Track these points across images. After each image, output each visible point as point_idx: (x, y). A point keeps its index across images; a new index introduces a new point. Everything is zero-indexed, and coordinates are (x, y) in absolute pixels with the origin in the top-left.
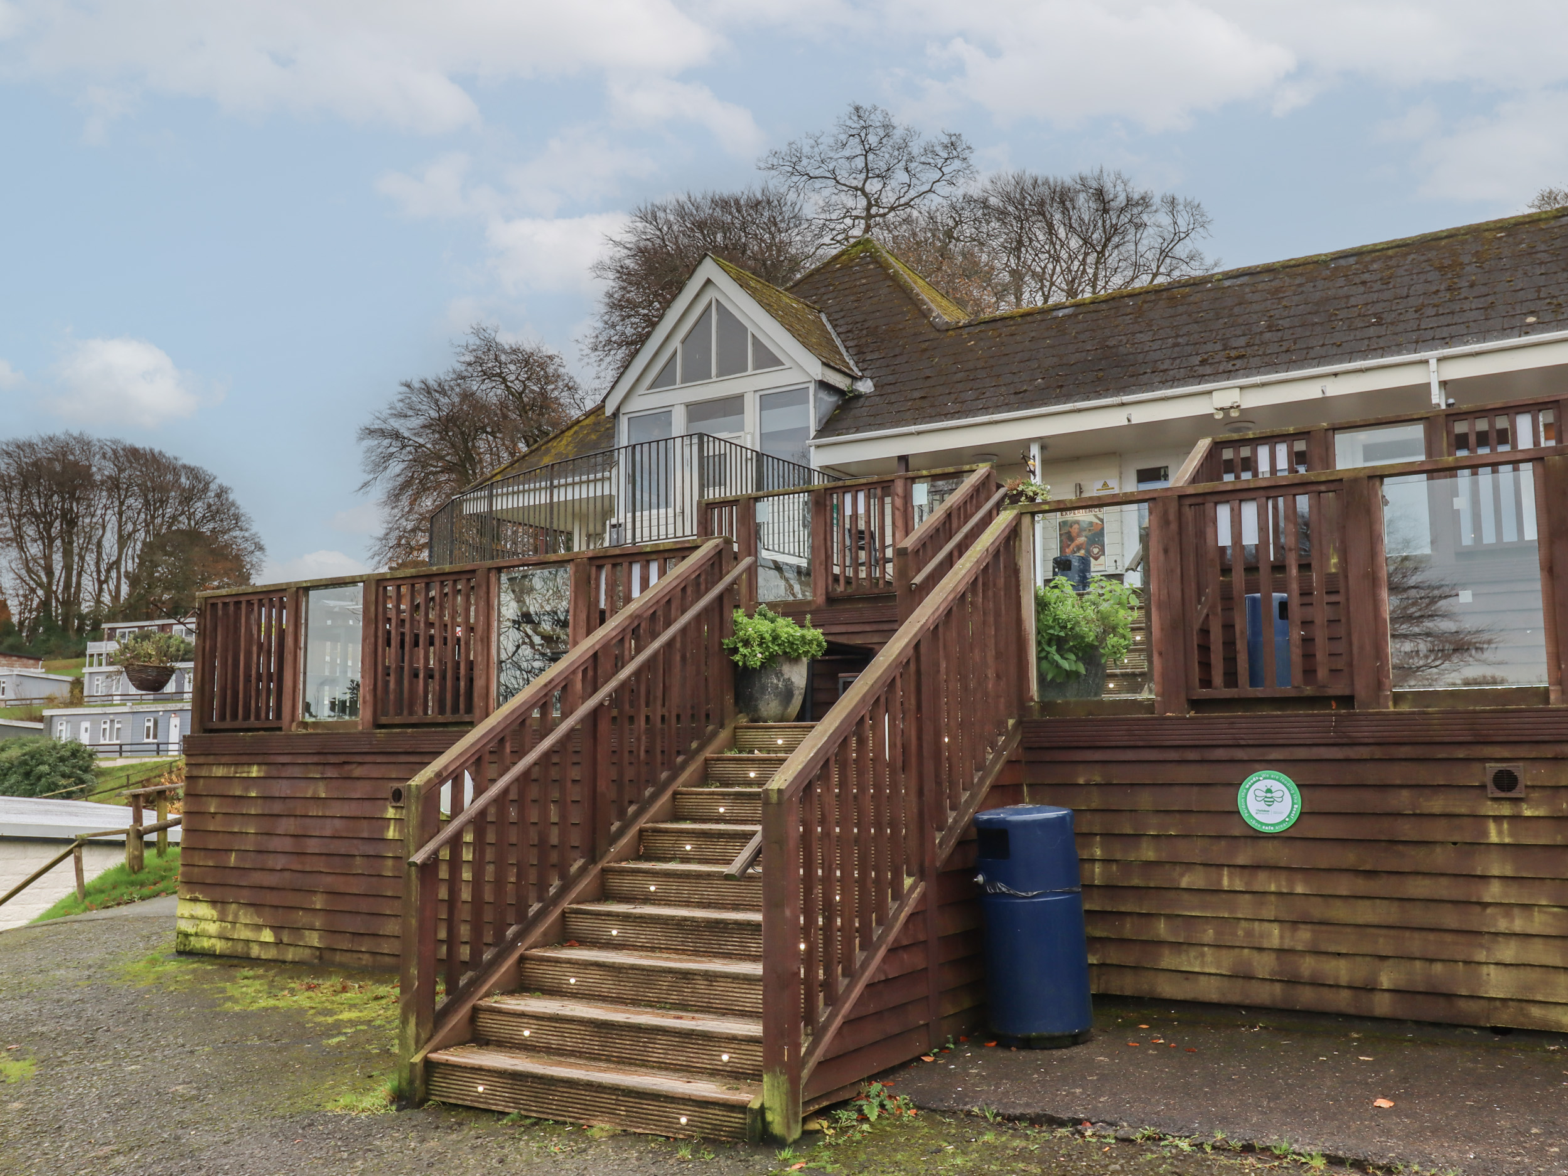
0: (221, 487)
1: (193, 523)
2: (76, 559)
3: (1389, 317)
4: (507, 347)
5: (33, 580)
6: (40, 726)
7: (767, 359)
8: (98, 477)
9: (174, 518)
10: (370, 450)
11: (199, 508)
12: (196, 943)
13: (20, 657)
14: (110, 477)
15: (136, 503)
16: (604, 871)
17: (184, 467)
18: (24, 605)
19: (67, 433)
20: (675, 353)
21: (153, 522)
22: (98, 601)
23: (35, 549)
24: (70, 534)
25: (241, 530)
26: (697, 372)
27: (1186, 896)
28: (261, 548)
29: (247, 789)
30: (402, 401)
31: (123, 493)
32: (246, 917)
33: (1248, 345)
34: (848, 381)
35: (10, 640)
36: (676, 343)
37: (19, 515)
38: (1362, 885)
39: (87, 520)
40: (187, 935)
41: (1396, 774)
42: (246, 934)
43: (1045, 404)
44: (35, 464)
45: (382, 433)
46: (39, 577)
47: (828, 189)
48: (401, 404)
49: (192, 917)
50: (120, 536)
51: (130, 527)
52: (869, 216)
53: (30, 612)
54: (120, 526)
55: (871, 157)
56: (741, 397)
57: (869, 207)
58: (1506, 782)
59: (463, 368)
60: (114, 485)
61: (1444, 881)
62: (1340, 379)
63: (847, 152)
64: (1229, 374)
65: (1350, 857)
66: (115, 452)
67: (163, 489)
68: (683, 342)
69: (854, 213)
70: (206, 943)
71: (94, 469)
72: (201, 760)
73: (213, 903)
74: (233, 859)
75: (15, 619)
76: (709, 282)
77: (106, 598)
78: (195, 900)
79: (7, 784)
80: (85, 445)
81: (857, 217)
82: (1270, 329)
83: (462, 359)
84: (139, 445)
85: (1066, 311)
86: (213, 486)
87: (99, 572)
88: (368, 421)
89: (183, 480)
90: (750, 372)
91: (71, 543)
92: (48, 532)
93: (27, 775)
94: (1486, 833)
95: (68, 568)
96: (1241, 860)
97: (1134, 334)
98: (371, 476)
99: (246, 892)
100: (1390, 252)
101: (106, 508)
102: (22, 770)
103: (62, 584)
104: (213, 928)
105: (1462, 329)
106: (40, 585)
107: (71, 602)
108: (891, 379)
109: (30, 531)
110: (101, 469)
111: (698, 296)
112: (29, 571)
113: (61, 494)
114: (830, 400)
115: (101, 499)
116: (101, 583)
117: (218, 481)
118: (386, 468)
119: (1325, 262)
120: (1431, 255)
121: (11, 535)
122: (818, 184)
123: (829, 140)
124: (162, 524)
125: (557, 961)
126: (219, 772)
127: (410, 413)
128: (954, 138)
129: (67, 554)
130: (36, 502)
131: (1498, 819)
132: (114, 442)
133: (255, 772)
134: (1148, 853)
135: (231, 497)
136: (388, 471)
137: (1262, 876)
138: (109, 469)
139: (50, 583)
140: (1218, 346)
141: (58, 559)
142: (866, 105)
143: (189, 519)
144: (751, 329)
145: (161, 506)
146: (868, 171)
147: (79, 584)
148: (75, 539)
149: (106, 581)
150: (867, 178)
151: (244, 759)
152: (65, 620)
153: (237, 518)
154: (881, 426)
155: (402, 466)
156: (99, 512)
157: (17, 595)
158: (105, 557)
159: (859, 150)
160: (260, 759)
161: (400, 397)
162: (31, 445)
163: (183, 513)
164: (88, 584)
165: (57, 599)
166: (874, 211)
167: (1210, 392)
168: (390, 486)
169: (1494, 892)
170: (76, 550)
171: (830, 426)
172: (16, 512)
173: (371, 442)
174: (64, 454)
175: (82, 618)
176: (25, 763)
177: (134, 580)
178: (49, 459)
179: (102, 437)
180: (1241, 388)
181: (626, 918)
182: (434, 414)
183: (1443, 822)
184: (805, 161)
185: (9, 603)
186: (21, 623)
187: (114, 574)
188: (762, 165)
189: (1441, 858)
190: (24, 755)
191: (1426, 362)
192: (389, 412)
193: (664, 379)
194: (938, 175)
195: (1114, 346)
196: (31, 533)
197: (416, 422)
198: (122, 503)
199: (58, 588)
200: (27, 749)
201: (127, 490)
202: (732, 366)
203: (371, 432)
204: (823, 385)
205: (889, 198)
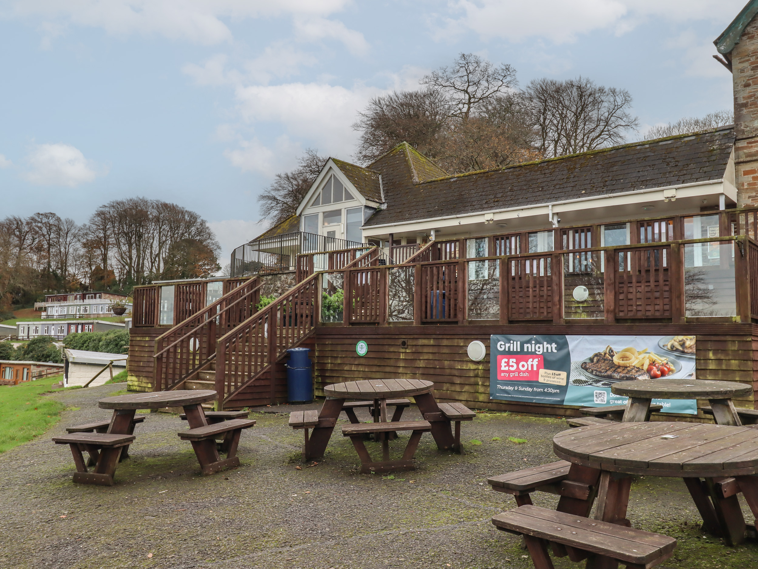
0: (202, 220)
1: (190, 236)
2: (142, 252)
3: (545, 188)
4: (321, 159)
5: (124, 261)
6: (124, 325)
7: (349, 197)
8: (151, 216)
9: (183, 234)
10: (263, 205)
11: (193, 229)
12: (132, 388)
13: (118, 295)
14: (155, 217)
15: (166, 227)
16: (211, 363)
17: (186, 211)
18: (121, 273)
19: (137, 197)
20: (320, 194)
21: (174, 236)
22: (151, 272)
23: (125, 248)
24: (139, 242)
25: (211, 240)
26: (327, 201)
27: (346, 372)
28: (219, 248)
29: (145, 344)
30: (276, 183)
31: (161, 223)
32: (145, 380)
33: (502, 197)
34: (378, 205)
35: (114, 288)
36: (320, 190)
37: (118, 233)
38: (377, 369)
39: (147, 235)
40: (130, 386)
41: (385, 342)
42: (144, 385)
43: (435, 217)
44: (125, 211)
45: (269, 198)
46: (126, 260)
47: (453, 91)
48: (276, 185)
49: (131, 381)
50: (160, 243)
51: (164, 238)
52: (470, 103)
53: (123, 275)
54: (160, 238)
55: (470, 76)
56: (340, 210)
57: (470, 98)
58: (404, 344)
59: (302, 169)
60: (157, 220)
61: (392, 368)
62: (524, 211)
63: (460, 74)
64: (491, 208)
65: (376, 362)
66: (157, 205)
67: (178, 221)
68: (323, 189)
69: (463, 101)
70: (135, 388)
71: (149, 213)
72: (134, 335)
73: (137, 376)
74: (141, 364)
75: (117, 279)
76: (331, 168)
77: (154, 270)
78: (132, 375)
79: (109, 349)
80: (145, 202)
81: (465, 103)
82: (511, 191)
83: (301, 165)
84: (168, 202)
85: (454, 179)
86: (199, 220)
87: (151, 259)
88: (262, 192)
89: (186, 217)
90: (343, 201)
91: (139, 246)
92: (130, 240)
93: (117, 345)
94: (400, 356)
95: (138, 256)
96: (356, 363)
97: (471, 190)
98: (263, 217)
99: (145, 373)
100: (558, 162)
101: (154, 230)
102: (114, 343)
103: (136, 263)
104: (136, 383)
105: (563, 194)
106: (127, 264)
107: (140, 270)
108: (393, 204)
109: (123, 240)
110: (152, 213)
111: (327, 172)
112: (122, 258)
113: (135, 224)
114: (370, 212)
115: (152, 226)
116: (152, 263)
117: (201, 218)
118: (269, 213)
119: (537, 164)
120: (569, 164)
121: (115, 242)
122: (447, 89)
123: (449, 70)
124: (177, 237)
125: (192, 382)
126: (138, 339)
127: (280, 188)
128: (507, 67)
129: (138, 250)
130: (125, 227)
131: (403, 352)
132: (157, 201)
133: (147, 339)
134: (339, 361)
135: (207, 225)
136: (271, 214)
137: (360, 367)
138: (155, 213)
139: (131, 263)
140: (493, 197)
141: (134, 252)
142: (466, 53)
143: (189, 235)
144: (344, 185)
145: (177, 229)
146: (469, 83)
147: (143, 264)
148: (141, 244)
149: (154, 262)
150: (469, 86)
151: (144, 335)
152: (137, 279)
153: (209, 234)
154: (384, 223)
155: (276, 212)
156: (151, 232)
157: (118, 268)
158: (153, 252)
159: (465, 73)
160: (148, 335)
161: (276, 181)
162: (123, 203)
163: (186, 232)
164: (147, 264)
165: (134, 270)
166: (472, 100)
167: (484, 214)
168: (272, 221)
169: (401, 370)
170: (142, 248)
171: (369, 222)
172: (117, 232)
173: (263, 202)
174: (136, 207)
175: (144, 278)
176: (116, 340)
177: (166, 262)
178: (130, 209)
179: (152, 199)
180: (494, 213)
181: (210, 373)
182: (291, 189)
183: (393, 353)
184: (440, 80)
185: (115, 271)
186: (120, 280)
187: (157, 259)
188: (421, 82)
189: (392, 362)
190: (115, 337)
191: (548, 206)
192: (271, 188)
193: (316, 203)
194: (501, 83)
195: (464, 195)
196: (123, 241)
197: (283, 193)
198: (160, 228)
199: (134, 265)
200: (117, 334)
201: (163, 222)
202: (338, 199)
203: (263, 197)
204: (367, 207)
205: (479, 95)
